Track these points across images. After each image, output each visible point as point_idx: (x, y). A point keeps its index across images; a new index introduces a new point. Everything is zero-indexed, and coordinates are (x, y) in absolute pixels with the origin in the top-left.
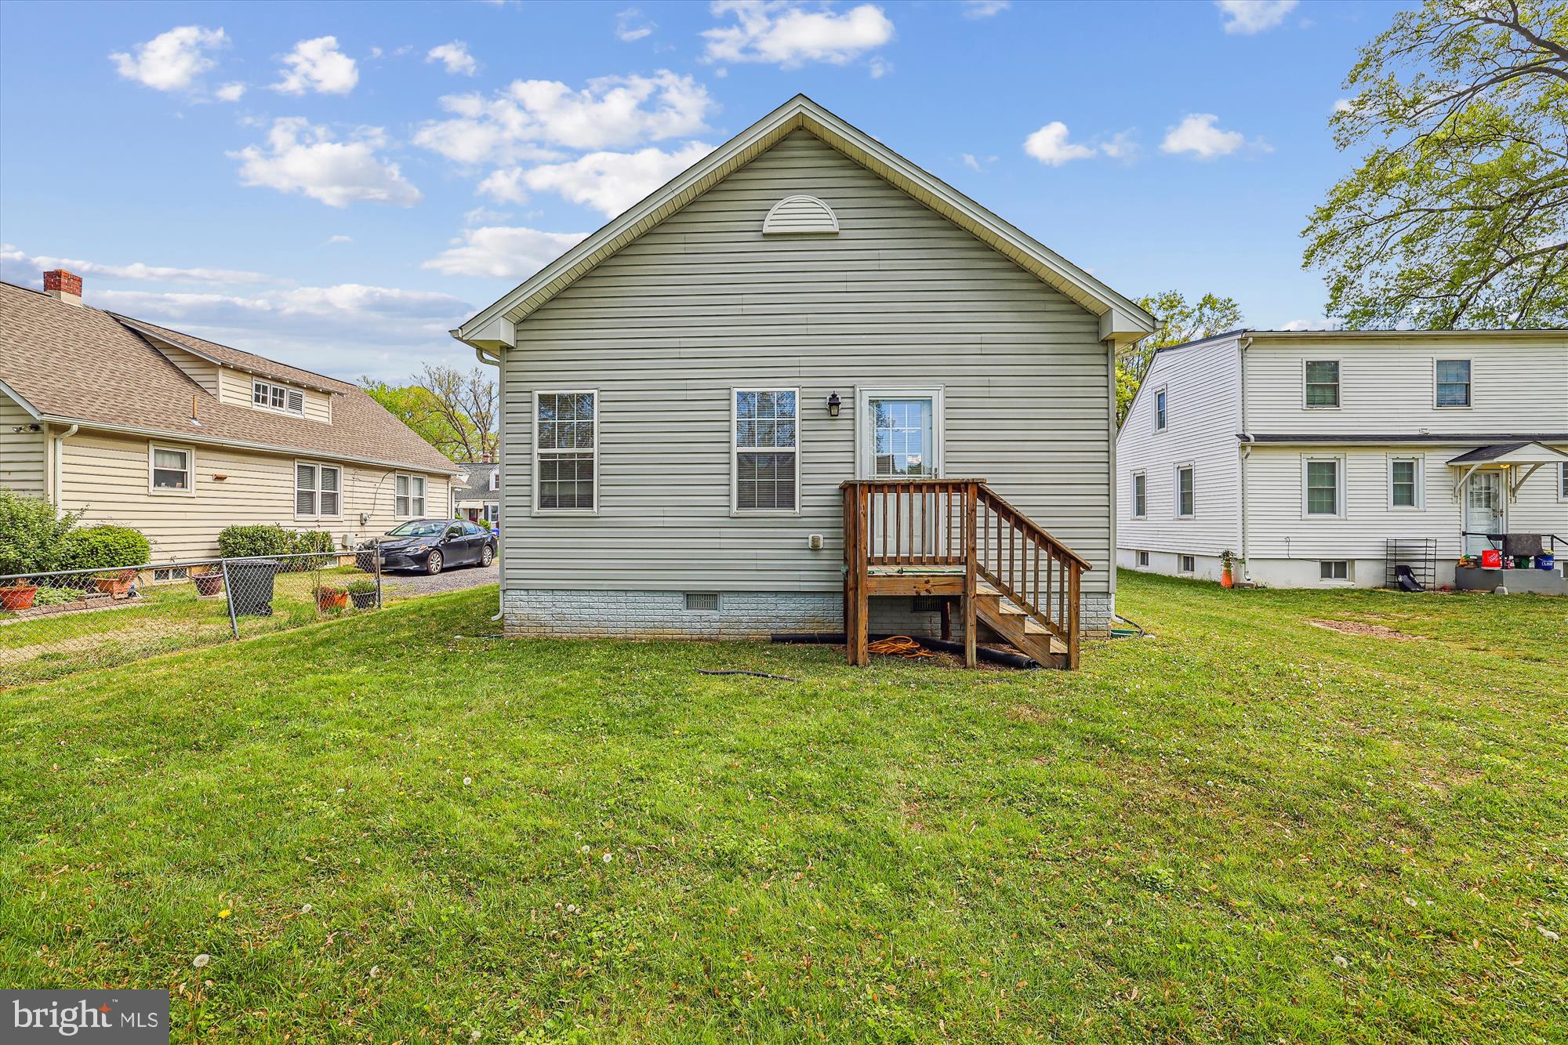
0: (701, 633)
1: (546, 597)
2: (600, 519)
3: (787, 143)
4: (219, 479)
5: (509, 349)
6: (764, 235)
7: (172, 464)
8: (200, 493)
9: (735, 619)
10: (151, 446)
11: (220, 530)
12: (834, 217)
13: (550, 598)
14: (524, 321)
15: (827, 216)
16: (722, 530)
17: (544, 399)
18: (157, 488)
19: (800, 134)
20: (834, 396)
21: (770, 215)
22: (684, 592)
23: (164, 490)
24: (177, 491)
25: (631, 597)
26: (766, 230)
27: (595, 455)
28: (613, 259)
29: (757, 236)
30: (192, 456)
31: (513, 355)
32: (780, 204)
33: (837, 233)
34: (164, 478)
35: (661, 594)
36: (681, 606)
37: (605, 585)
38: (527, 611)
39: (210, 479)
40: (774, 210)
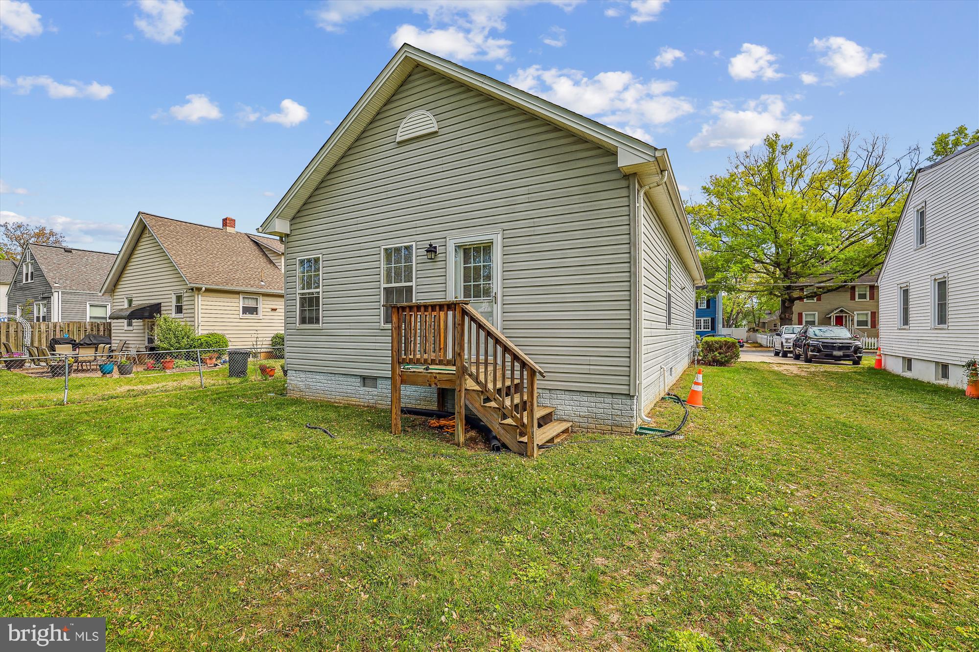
0: (369, 402)
1: (302, 375)
2: (323, 331)
3: (412, 78)
4: (274, 310)
5: (287, 235)
6: (399, 143)
7: (251, 304)
8: (264, 317)
9: (385, 395)
10: (241, 295)
11: (272, 335)
12: (434, 121)
13: (304, 376)
14: (293, 218)
15: (430, 122)
16: (377, 338)
17: (302, 262)
18: (244, 315)
19: (417, 70)
20: (431, 245)
21: (400, 130)
22: (361, 376)
23: (248, 316)
24: (254, 316)
25: (337, 377)
26: (398, 139)
27: (321, 293)
28: (329, 176)
29: (394, 145)
30: (261, 299)
31: (291, 239)
32: (405, 121)
33: (436, 132)
34: (247, 310)
35: (350, 376)
36: (359, 384)
37: (326, 369)
38: (295, 382)
39: (270, 310)
40: (402, 126)
